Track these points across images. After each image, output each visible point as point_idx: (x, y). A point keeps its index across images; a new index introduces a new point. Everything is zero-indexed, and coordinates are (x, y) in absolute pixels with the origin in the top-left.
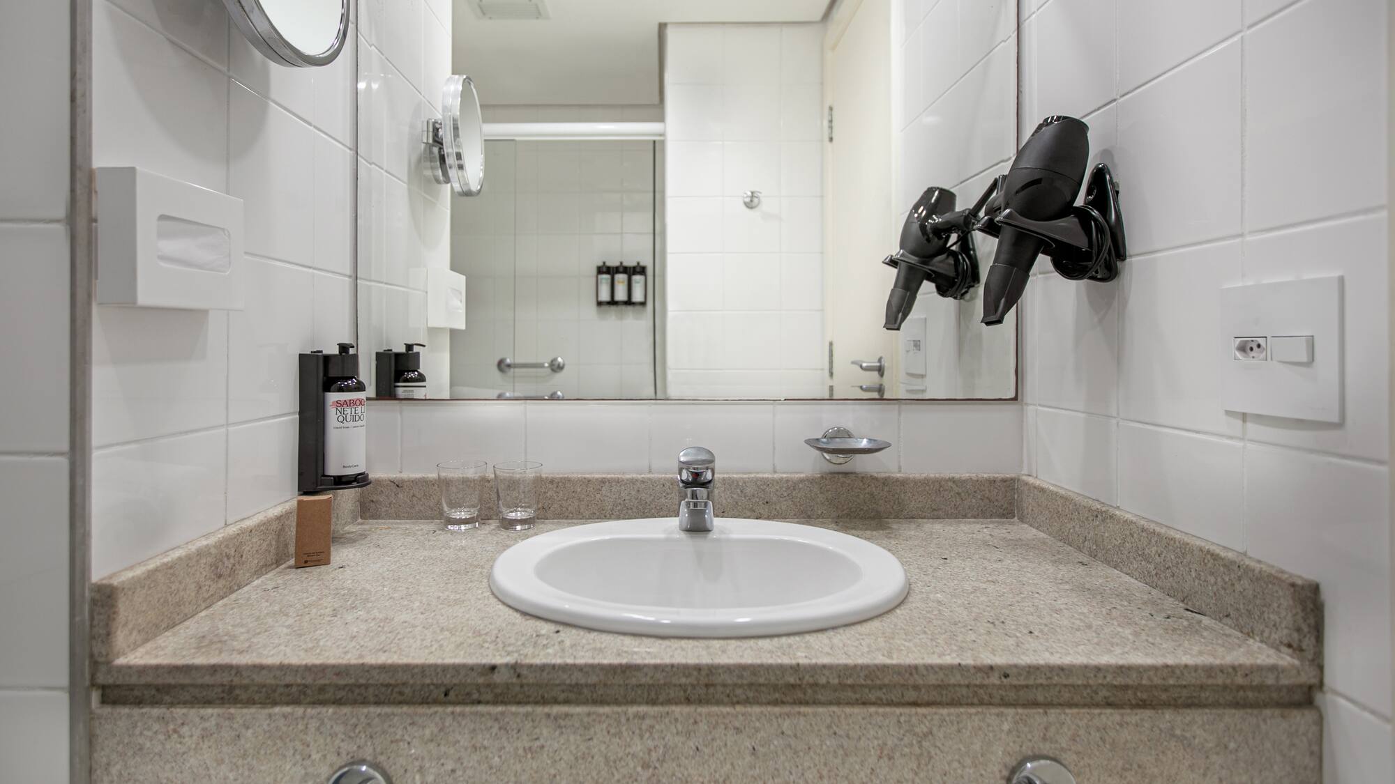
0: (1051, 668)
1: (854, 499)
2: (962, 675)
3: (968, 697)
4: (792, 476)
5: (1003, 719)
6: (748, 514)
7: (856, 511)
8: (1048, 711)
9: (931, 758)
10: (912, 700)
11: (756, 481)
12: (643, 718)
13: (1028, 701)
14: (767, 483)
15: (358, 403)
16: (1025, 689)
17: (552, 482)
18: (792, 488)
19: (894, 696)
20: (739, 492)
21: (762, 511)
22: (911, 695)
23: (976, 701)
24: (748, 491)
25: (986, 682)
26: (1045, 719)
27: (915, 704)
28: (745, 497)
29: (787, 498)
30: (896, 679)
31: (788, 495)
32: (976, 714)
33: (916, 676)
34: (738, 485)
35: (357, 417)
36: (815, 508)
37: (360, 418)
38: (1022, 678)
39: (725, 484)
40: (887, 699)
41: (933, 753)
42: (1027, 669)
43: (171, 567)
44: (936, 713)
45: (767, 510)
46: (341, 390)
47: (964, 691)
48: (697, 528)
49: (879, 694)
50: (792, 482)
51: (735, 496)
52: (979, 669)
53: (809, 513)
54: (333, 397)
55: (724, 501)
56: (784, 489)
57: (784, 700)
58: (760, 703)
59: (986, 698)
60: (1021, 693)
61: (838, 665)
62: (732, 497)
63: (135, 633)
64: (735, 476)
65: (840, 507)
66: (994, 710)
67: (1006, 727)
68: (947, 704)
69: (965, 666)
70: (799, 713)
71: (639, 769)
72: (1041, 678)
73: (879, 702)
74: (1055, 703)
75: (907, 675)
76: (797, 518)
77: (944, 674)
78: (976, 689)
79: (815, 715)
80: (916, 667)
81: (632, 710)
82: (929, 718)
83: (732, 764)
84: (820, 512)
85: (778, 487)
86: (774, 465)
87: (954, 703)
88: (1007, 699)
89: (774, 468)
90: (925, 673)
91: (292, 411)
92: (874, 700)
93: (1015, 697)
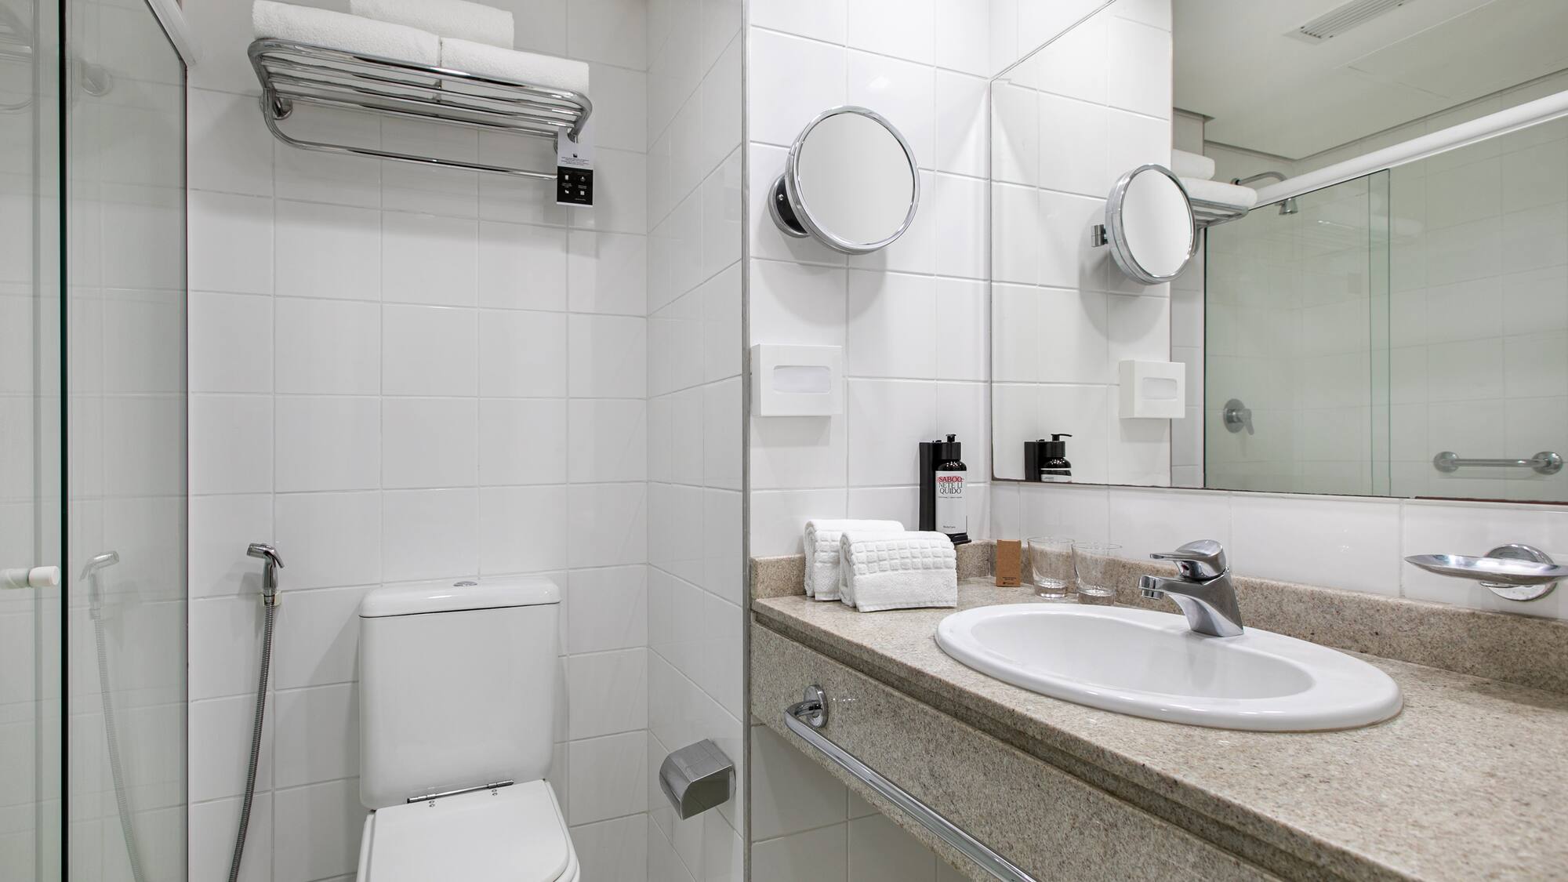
0: (1246, 813)
1: (1538, 657)
2: (1146, 778)
3: (1165, 811)
4: (1420, 604)
5: (1188, 847)
6: (1349, 643)
7: (1542, 677)
8: (1242, 864)
9: (1116, 852)
10: (1111, 788)
11: (1359, 603)
12: (926, 714)
13: (1232, 846)
14: (1377, 608)
15: (954, 479)
16: (1230, 832)
17: (1124, 566)
18: (1417, 621)
19: (1097, 777)
20: (1335, 613)
21: (1369, 644)
22: (1110, 783)
23: (1174, 819)
24: (1347, 613)
25: (1169, 796)
26: (1237, 872)
27: (1112, 793)
28: (1343, 620)
29: (1410, 634)
30: (1085, 756)
31: (1411, 630)
32: (1160, 827)
33: (1102, 760)
34: (1332, 603)
35: (954, 491)
36: (1460, 658)
37: (956, 491)
38: (1210, 809)
39: (1313, 599)
40: (1090, 777)
41: (1118, 848)
42: (1216, 802)
43: (793, 561)
44: (1120, 807)
45: (1377, 644)
46: (945, 469)
47: (1162, 803)
48: (1205, 630)
49: (1083, 769)
50: (1418, 612)
51: (1328, 616)
52: (1163, 779)
53: (1449, 662)
54: (940, 474)
55: (1313, 621)
56: (1403, 620)
57: (1014, 741)
58: (996, 737)
59: (1185, 822)
60: (1224, 833)
61: (1041, 723)
62: (1325, 618)
63: (769, 589)
64: (1329, 591)
65: (1509, 664)
66: (1181, 833)
67: (1191, 858)
68: (1142, 808)
69: (1149, 769)
70: (1014, 754)
71: (924, 752)
72: (1232, 819)
73: (1083, 777)
74: (1266, 864)
75: (1095, 756)
76: (1428, 665)
77: (1128, 769)
78: (1174, 806)
79: (1025, 761)
80: (1103, 751)
81: (921, 706)
82: (1114, 809)
83: (972, 776)
84: (1468, 665)
85: (1394, 616)
86: (1401, 586)
87: (1148, 809)
88: (1208, 832)
89: (1401, 593)
90: (1111, 760)
91: (912, 482)
92: (1079, 773)
93: (1217, 835)
